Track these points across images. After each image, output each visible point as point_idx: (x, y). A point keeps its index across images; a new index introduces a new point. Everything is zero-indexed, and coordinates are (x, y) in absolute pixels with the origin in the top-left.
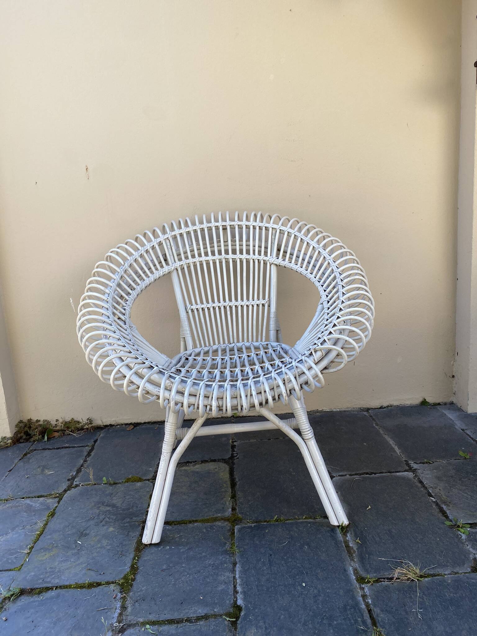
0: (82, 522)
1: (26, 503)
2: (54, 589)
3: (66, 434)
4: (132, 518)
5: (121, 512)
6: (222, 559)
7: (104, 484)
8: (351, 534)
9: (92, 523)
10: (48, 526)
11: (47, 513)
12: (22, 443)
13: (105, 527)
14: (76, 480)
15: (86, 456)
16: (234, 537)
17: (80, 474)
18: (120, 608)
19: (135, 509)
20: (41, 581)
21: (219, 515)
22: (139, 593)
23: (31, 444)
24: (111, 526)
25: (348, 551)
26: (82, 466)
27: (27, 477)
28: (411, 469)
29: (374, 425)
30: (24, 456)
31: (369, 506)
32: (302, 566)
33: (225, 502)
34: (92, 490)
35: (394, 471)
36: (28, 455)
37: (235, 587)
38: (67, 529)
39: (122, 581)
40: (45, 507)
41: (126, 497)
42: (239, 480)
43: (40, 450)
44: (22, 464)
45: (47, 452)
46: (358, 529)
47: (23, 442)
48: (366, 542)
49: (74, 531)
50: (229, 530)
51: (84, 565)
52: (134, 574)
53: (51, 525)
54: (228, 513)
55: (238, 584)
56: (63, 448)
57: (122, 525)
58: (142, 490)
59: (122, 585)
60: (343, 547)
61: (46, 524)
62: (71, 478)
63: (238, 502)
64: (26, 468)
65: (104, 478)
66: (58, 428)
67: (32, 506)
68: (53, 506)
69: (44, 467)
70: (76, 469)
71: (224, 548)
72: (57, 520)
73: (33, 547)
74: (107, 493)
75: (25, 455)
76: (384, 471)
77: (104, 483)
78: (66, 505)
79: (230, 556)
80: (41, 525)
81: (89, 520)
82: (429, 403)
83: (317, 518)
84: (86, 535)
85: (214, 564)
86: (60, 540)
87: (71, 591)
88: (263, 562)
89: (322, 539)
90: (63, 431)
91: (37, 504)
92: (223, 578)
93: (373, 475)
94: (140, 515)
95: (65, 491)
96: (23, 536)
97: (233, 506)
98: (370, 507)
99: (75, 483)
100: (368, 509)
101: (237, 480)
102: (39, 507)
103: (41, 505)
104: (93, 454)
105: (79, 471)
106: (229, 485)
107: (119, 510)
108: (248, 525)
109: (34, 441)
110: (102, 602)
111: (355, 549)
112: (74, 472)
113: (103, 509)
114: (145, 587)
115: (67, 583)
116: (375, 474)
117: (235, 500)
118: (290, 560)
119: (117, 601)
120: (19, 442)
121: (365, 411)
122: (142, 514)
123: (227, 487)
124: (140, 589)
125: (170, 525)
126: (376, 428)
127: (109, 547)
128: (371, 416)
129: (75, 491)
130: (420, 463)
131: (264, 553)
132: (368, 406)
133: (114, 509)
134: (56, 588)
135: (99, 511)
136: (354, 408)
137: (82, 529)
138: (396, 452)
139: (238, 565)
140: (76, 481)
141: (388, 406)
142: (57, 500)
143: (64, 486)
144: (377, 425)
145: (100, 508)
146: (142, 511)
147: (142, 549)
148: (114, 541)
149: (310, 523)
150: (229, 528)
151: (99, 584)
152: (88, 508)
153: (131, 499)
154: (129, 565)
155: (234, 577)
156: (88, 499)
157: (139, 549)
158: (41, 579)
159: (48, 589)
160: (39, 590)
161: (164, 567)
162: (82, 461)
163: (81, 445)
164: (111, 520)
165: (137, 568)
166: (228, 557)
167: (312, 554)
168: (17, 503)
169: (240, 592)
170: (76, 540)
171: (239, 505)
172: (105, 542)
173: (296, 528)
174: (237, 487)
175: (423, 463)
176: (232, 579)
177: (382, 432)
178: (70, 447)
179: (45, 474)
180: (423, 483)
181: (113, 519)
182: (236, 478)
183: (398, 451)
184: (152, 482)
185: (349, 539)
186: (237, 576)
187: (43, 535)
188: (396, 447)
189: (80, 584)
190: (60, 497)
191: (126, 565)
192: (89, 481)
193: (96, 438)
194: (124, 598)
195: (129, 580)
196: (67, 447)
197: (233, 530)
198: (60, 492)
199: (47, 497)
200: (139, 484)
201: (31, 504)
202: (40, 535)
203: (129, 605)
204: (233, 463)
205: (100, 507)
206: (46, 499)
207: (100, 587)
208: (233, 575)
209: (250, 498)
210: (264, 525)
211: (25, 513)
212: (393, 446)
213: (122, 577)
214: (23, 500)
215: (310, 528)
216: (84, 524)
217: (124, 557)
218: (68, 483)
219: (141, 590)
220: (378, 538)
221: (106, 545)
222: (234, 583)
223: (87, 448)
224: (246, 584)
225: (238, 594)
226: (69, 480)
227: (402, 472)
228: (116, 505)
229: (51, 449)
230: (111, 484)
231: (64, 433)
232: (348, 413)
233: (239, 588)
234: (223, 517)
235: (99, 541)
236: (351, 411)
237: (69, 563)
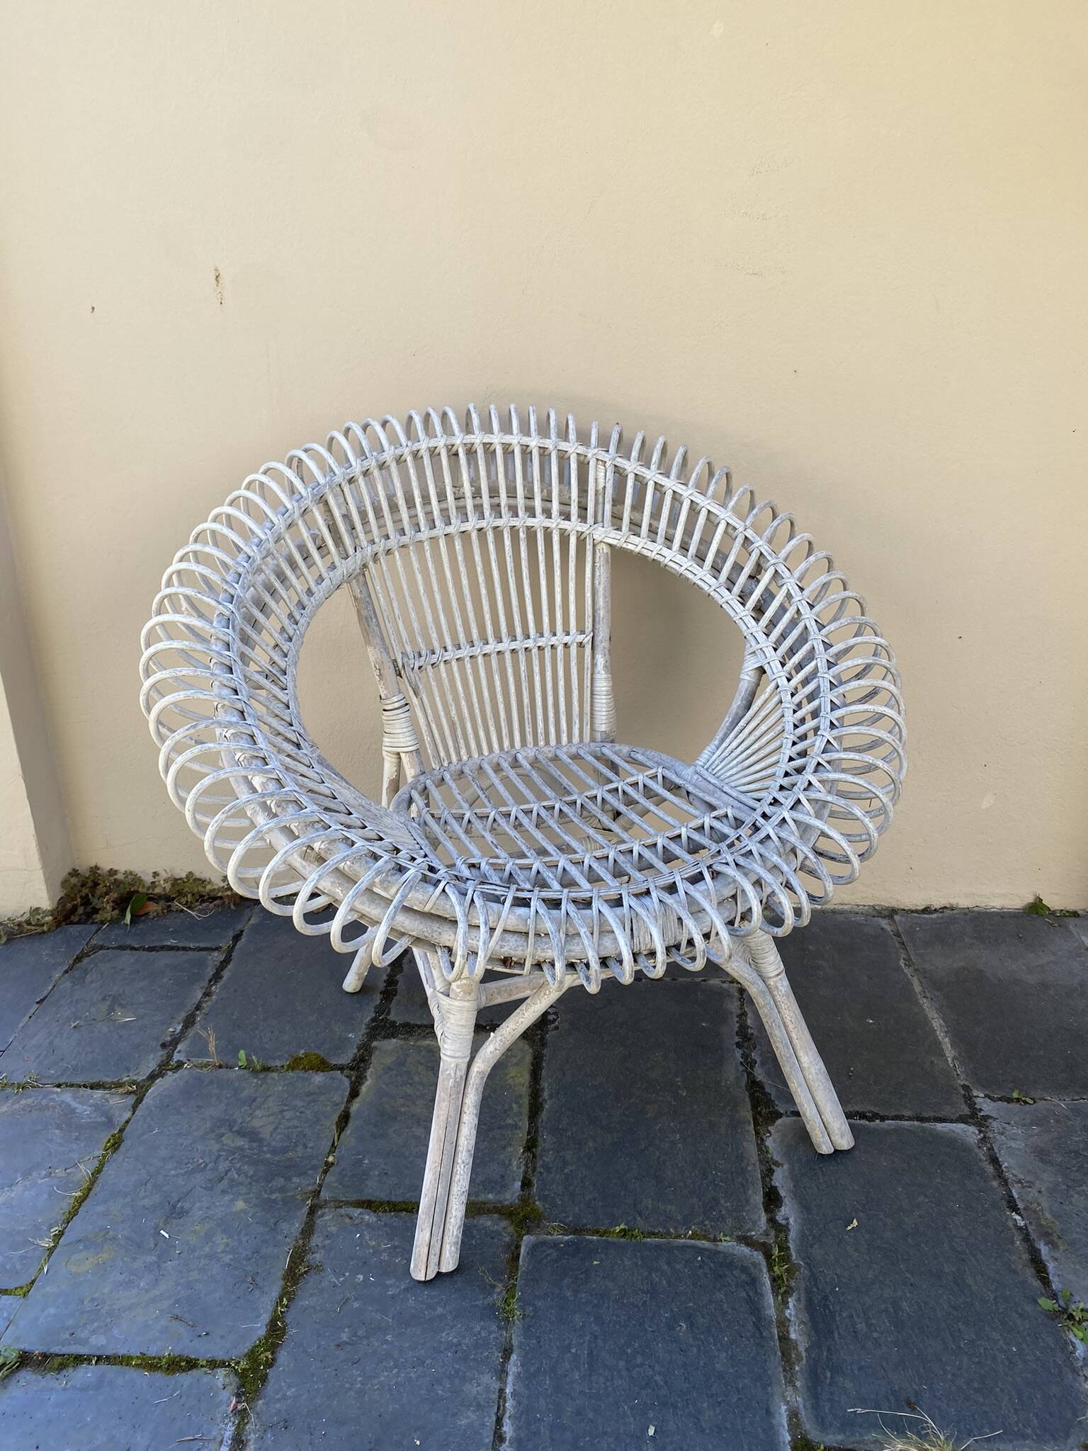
0: (177, 1176)
1: (63, 1102)
2: (94, 1362)
3: (174, 909)
4: (289, 1179)
5: (268, 1156)
6: (479, 1333)
7: (240, 1067)
8: (798, 1300)
9: (199, 1179)
10: (102, 1177)
11: (105, 1137)
12: (76, 923)
13: (227, 1198)
14: (179, 1047)
15: (210, 981)
16: (517, 1269)
17: (191, 1032)
18: (230, 1442)
19: (300, 1150)
20: (67, 1336)
21: (490, 1196)
22: (278, 1406)
23: (94, 928)
24: (242, 1195)
25: (783, 1354)
26: (198, 1008)
27: (75, 1027)
28: (974, 1117)
29: (902, 963)
30: (75, 961)
31: (855, 1221)
32: (666, 1382)
33: (510, 1160)
34: (211, 1082)
35: (932, 1114)
36: (86, 960)
37: (499, 1421)
38: (143, 1190)
39: (244, 1364)
40: (104, 1119)
41: (284, 1113)
42: (551, 1096)
43: (113, 948)
44: (68, 984)
45: (127, 956)
46: (818, 1289)
47: (79, 923)
48: (833, 1332)
49: (157, 1198)
50: (508, 1246)
51: (167, 1303)
52: (273, 1348)
53: (109, 1171)
54: (512, 1194)
55: (507, 1415)
56: (163, 948)
57: (266, 1196)
58: (322, 1098)
59: (242, 1375)
60: (772, 1338)
61: (98, 1171)
62: (169, 1039)
63: (540, 1163)
64: (75, 999)
65: (242, 1054)
66: (157, 890)
67: (73, 1111)
68: (121, 1116)
69: (115, 1001)
70: (183, 1015)
71: (490, 1300)
72: (124, 1160)
73: (61, 1234)
74: (242, 1095)
75: (79, 959)
76: (907, 1113)
77: (240, 1064)
78: (149, 1119)
79: (500, 1328)
80: (85, 1170)
81: (193, 1171)
82: (1050, 910)
83: (721, 1241)
84: (183, 1213)
85: (459, 1344)
86: (123, 1222)
87: (131, 1374)
88: (576, 1357)
89: (726, 1305)
90: (169, 899)
91: (84, 1105)
92: (474, 1391)
93: (878, 1121)
94: (310, 1172)
95: (153, 1077)
96: (45, 1196)
97: (526, 1172)
98: (855, 1223)
99: (176, 1057)
100: (849, 1228)
101: (546, 1094)
102: (90, 1118)
103: (95, 1111)
104: (226, 974)
105: (189, 1022)
106: (526, 1110)
107: (265, 1149)
108: (557, 1237)
109: (102, 923)
110: (194, 1418)
111: (802, 1349)
112: (179, 1023)
113: (229, 1142)
114: (293, 1390)
115: (122, 1351)
116: (883, 1119)
117: (534, 1156)
118: (639, 1360)
119: (226, 1421)
120: (68, 921)
121: (884, 918)
122: (314, 1168)
123: (521, 1114)
124: (281, 1393)
125: (375, 1212)
126: (905, 975)
127: (227, 1258)
128: (898, 935)
129: (175, 1080)
130: (1000, 1099)
131: (581, 1327)
132: (894, 904)
133: (254, 1145)
134: (99, 1358)
135: (217, 1146)
136: (858, 906)
137: (175, 1196)
138: (945, 1055)
139: (514, 1357)
140: (179, 1052)
141: (945, 908)
142: (131, 1100)
143: (151, 1064)
144: (909, 962)
145: (223, 1138)
146: (315, 1162)
147: (302, 1275)
148: (240, 1242)
149: (701, 1251)
150: (507, 1239)
151: (192, 1364)
152: (195, 1134)
153: (295, 1122)
154: (266, 1317)
155: (502, 1391)
156: (199, 1107)
157: (295, 1274)
158: (68, 1329)
159: (79, 1359)
160: (59, 1360)
161: (344, 1337)
162: (199, 995)
163: (202, 945)
164: (242, 1178)
165: (284, 1331)
166: (494, 1328)
167: (695, 1350)
168: (44, 1097)
169: (508, 1439)
170: (157, 1227)
171: (540, 1173)
172: (221, 1240)
173: (668, 1263)
174: (544, 1115)
175: (1009, 1100)
176: (495, 1396)
177: (917, 988)
178: (178, 949)
179: (115, 1021)
180: (1000, 1166)
181: (247, 1176)
182: (543, 1090)
183: (950, 1053)
184: (347, 1077)
185: (790, 1314)
186: (508, 1390)
187: (88, 1199)
188: (947, 1040)
189: (151, 1358)
190: (139, 1092)
191: (258, 1317)
192: (207, 1054)
193: (239, 927)
194: (242, 1415)
195: (259, 1365)
196: (171, 948)
197: (518, 1247)
198: (141, 1079)
199: (110, 1088)
200: (318, 1078)
201: (74, 1104)
202: (81, 1201)
203: (252, 1435)
204: (543, 1044)
205: (222, 1135)
206: (108, 1096)
207: (194, 1372)
208: (497, 1385)
209: (569, 1155)
210: (591, 1241)
211: (57, 1131)
212: (940, 1035)
213: (246, 1350)
214: (59, 1090)
215: (700, 1267)
216: (180, 1181)
217: (257, 1293)
218: (161, 1054)
219: (284, 1397)
220: (864, 1324)
221: (222, 1252)
222: (498, 1409)
223: (216, 954)
224: (526, 1416)
225: (504, 1446)
226: (164, 1046)
227: (952, 1121)
228: (259, 1133)
229: (136, 949)
230: (255, 1072)
231: (170, 906)
232: (840, 918)
233: (508, 1429)
234: (499, 1205)
235: (209, 1237)
236: (851, 912)
237: (135, 1291)
